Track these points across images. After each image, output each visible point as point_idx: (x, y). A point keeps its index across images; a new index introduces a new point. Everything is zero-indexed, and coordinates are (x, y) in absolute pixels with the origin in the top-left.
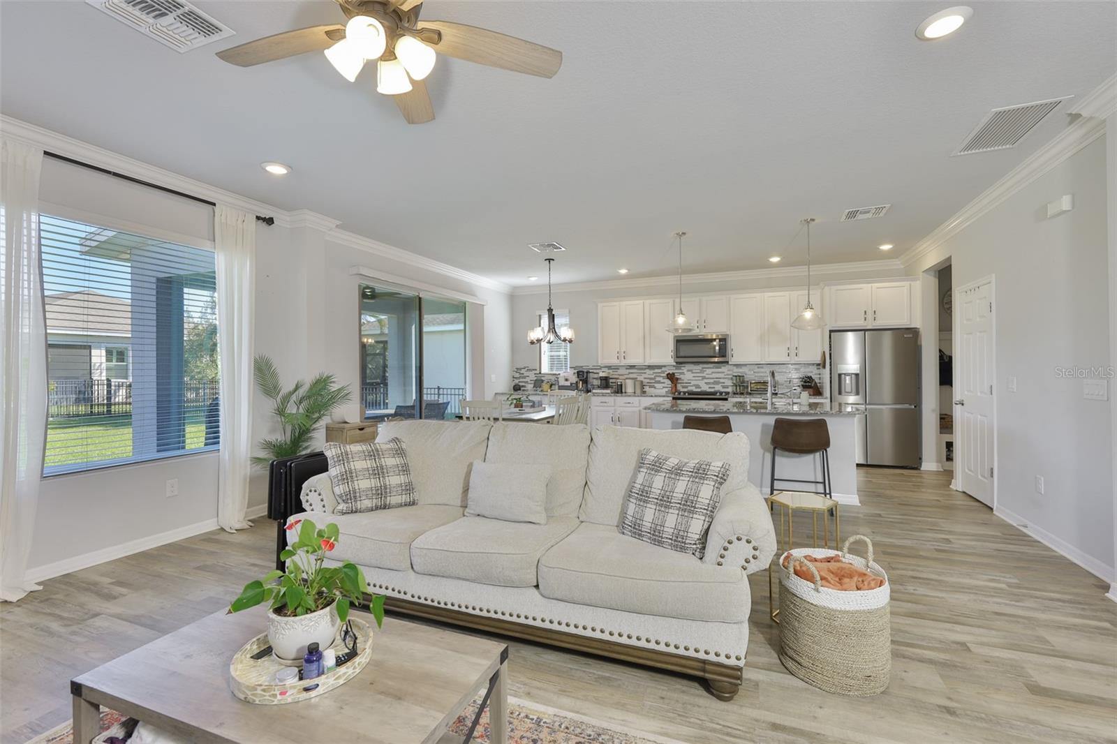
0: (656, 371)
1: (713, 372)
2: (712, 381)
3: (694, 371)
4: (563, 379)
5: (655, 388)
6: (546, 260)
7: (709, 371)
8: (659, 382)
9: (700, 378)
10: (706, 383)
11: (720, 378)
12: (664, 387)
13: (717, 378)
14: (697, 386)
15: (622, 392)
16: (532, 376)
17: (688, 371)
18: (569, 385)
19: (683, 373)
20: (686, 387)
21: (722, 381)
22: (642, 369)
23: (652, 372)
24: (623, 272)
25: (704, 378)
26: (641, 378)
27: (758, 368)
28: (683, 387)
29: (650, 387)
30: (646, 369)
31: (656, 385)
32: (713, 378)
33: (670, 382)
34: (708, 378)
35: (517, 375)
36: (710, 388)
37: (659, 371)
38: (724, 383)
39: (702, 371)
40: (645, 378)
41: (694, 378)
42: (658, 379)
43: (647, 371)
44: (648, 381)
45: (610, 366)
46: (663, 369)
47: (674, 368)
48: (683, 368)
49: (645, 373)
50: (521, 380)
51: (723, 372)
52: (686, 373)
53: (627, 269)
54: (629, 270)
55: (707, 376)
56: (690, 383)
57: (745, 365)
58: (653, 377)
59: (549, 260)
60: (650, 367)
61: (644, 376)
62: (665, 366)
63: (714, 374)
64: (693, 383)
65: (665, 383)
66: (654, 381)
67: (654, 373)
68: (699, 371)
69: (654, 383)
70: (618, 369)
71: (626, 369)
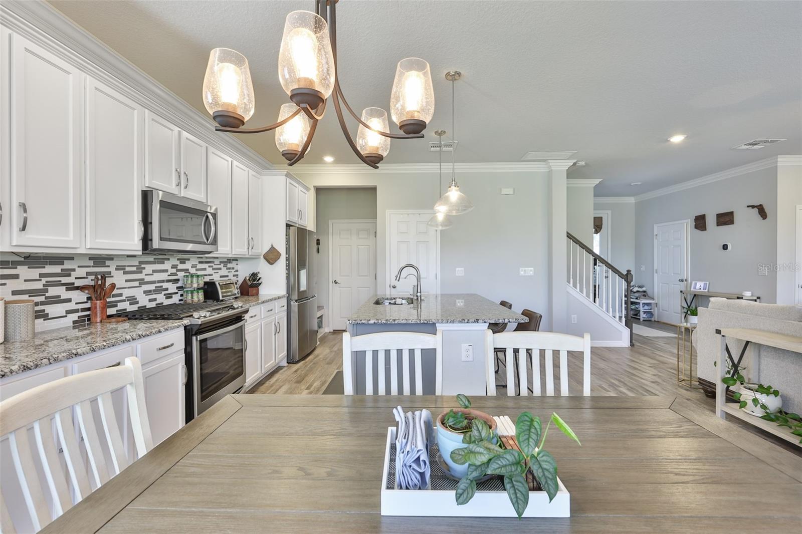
0: (49, 269)
1: (154, 271)
2: (152, 287)
3: (128, 269)
7: (149, 268)
8: (57, 300)
9: (137, 284)
10: (145, 292)
11: (163, 281)
12: (68, 312)
13: (159, 282)
14: (133, 300)
21: (165, 285)
23: (35, 273)
25: (142, 282)
27: (200, 262)
30: (15, 264)
31: (49, 309)
32: (154, 282)
34: (148, 283)
36: (151, 300)
37: (57, 269)
38: (167, 289)
39: (139, 269)
41: (128, 284)
42: (53, 291)
43: (23, 271)
46: (68, 265)
47: (91, 263)
48: (109, 263)
49: (16, 277)
51: (166, 271)
52: (114, 273)
55: (147, 279)
56: (121, 295)
58: (39, 285)
60: (31, 260)
62: (71, 258)
64: (127, 293)
65: (69, 300)
66: (42, 299)
67: (42, 275)
68: (134, 269)
69: (42, 303)
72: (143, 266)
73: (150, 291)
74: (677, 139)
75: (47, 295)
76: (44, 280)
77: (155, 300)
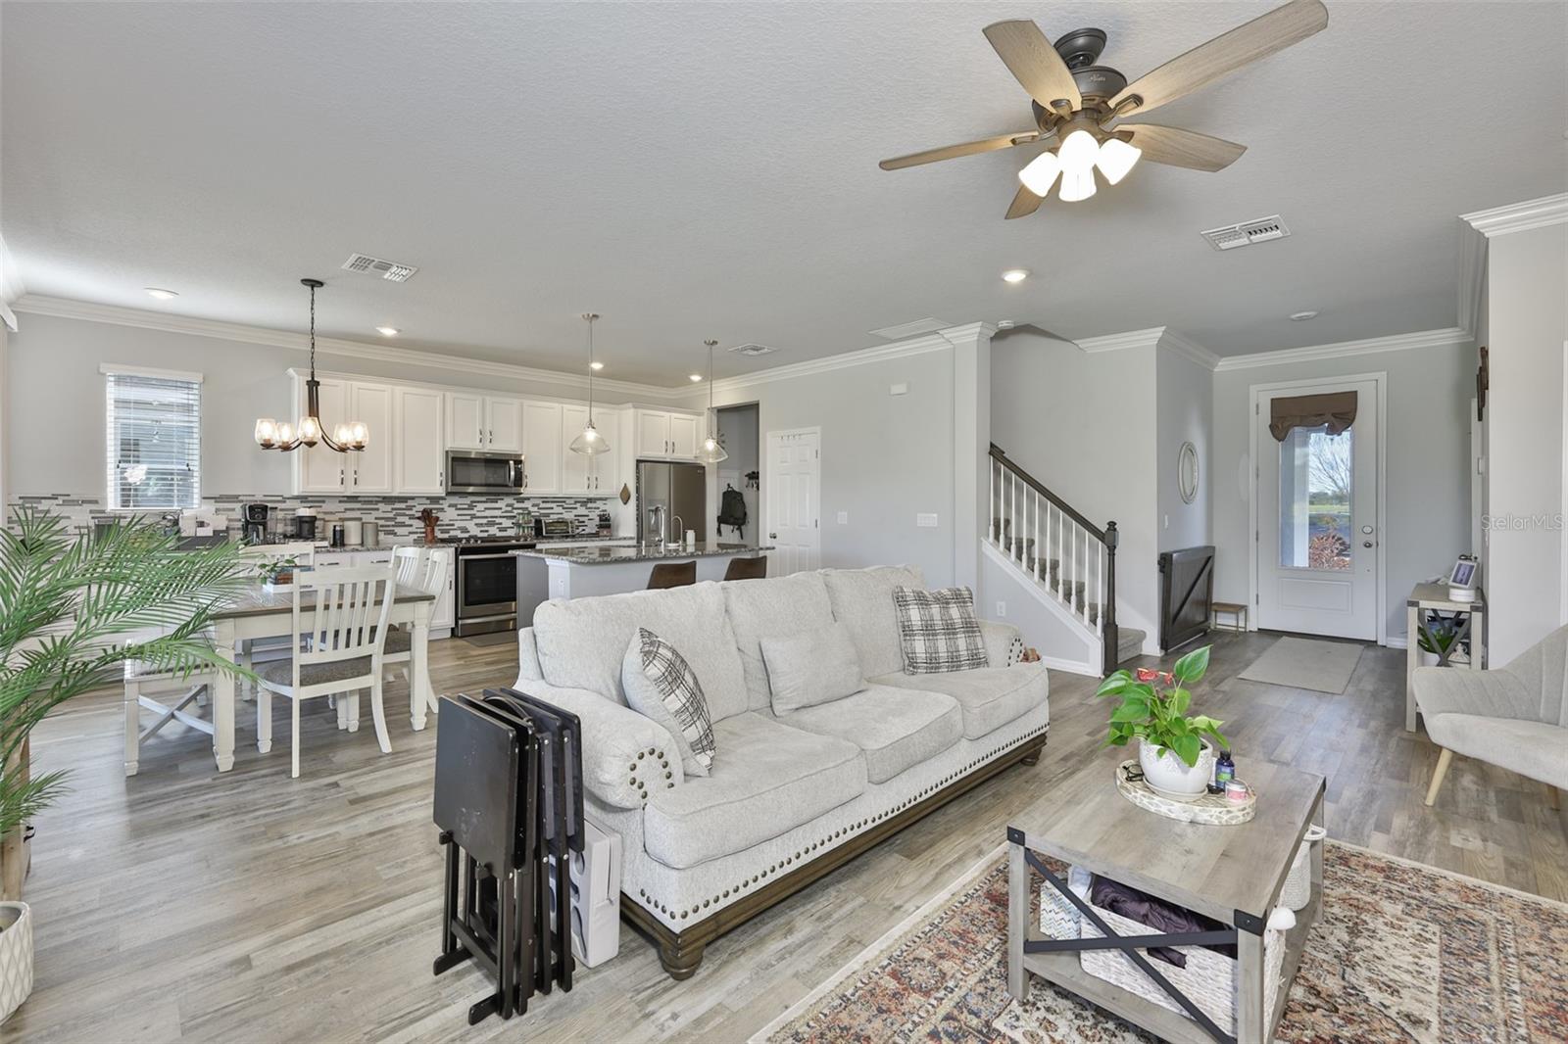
0: (397, 506)
1: (486, 509)
2: (485, 521)
3: (459, 506)
4: (193, 524)
5: (395, 534)
7: (481, 506)
8: (403, 525)
9: (469, 517)
10: (476, 524)
11: (496, 517)
12: (410, 533)
13: (492, 517)
14: (464, 530)
16: (81, 517)
17: (451, 506)
18: (211, 534)
19: (442, 510)
20: (447, 531)
21: (498, 520)
22: (370, 502)
23: (389, 508)
24: (388, 332)
25: (473, 517)
26: (372, 518)
27: (543, 502)
28: (443, 531)
29: (388, 533)
30: (377, 502)
31: (396, 530)
32: (486, 517)
33: (422, 524)
34: (479, 517)
37: (403, 506)
38: (501, 524)
39: (471, 507)
40: (380, 519)
41: (460, 518)
42: (400, 519)
43: (381, 506)
44: (384, 522)
45: (306, 497)
46: (410, 503)
47: (428, 502)
49: (378, 509)
51: (501, 509)
52: (446, 509)
53: (396, 330)
54: (399, 331)
55: (478, 514)
56: (453, 525)
58: (391, 515)
60: (387, 500)
61: (375, 514)
62: (413, 498)
63: (487, 511)
64: (458, 524)
65: (411, 526)
66: (393, 523)
67: (393, 509)
68: (466, 506)
69: (393, 526)
70: (324, 502)
71: (340, 502)
72: (474, 504)
74: (1015, 277)
75: (397, 521)
76: (394, 512)
77: (487, 531)
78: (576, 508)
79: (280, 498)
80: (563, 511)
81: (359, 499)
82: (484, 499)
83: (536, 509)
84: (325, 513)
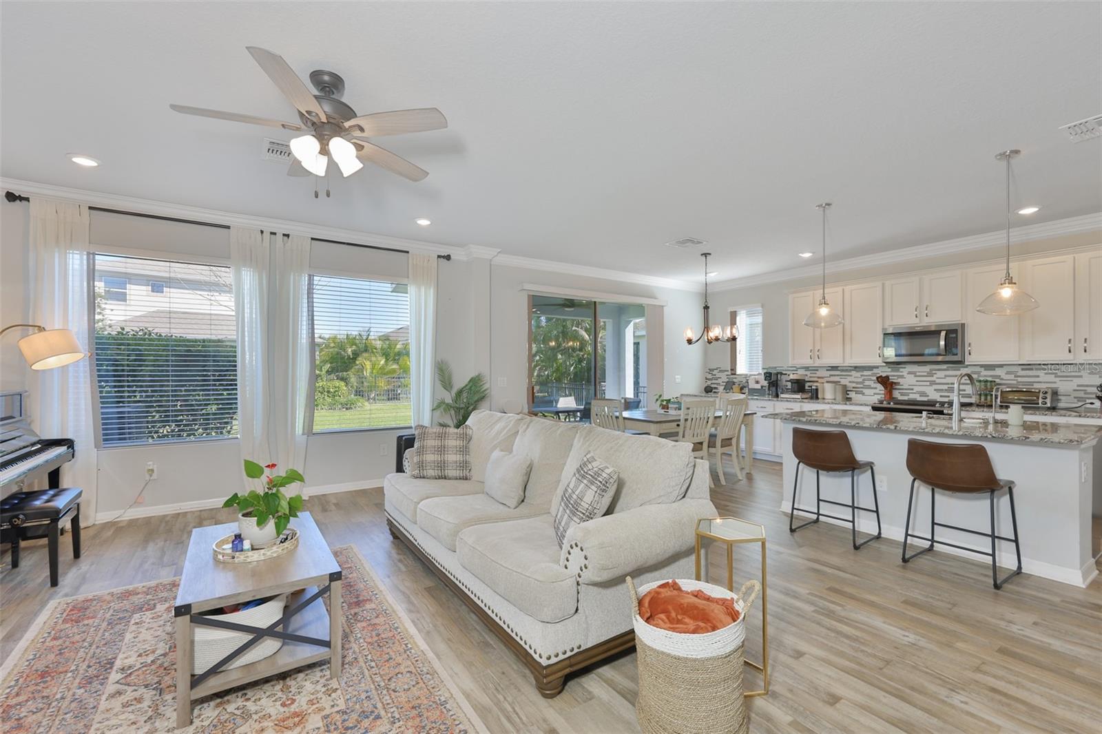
0: (866, 373)
1: (946, 376)
2: (945, 387)
3: (918, 374)
4: (753, 382)
5: (863, 394)
6: (702, 255)
7: (941, 374)
8: (869, 387)
9: (928, 383)
10: (935, 390)
12: (875, 394)
14: (923, 394)
15: (817, 398)
16: (724, 378)
17: (910, 373)
18: (760, 388)
19: (902, 377)
20: (907, 394)
22: (846, 371)
23: (858, 374)
24: (807, 255)
25: (932, 383)
26: (844, 382)
27: (1023, 369)
28: (902, 394)
29: (856, 393)
30: (852, 370)
31: (864, 391)
32: (948, 384)
33: (883, 388)
34: (939, 384)
35: (710, 376)
36: (941, 396)
37: (870, 373)
38: (964, 390)
39: (930, 374)
40: (850, 382)
41: (918, 383)
42: (867, 383)
43: (853, 373)
44: (854, 385)
45: (808, 367)
46: (875, 371)
48: (901, 370)
49: (850, 375)
50: (714, 381)
52: (905, 376)
53: (810, 252)
54: (813, 253)
55: (938, 381)
56: (912, 389)
57: (1001, 366)
58: (860, 380)
59: (705, 255)
60: (858, 368)
61: (850, 379)
62: (877, 367)
63: (947, 378)
64: (916, 389)
65: (876, 388)
66: (862, 386)
67: (862, 376)
68: (925, 374)
69: (862, 388)
70: (817, 370)
71: (827, 370)
72: (934, 372)
73: (942, 390)
75: (865, 384)
76: (863, 377)
77: (949, 397)
78: (1081, 377)
79: (795, 369)
80: (1058, 379)
81: (839, 368)
82: (945, 366)
83: (1012, 377)
84: (819, 378)
